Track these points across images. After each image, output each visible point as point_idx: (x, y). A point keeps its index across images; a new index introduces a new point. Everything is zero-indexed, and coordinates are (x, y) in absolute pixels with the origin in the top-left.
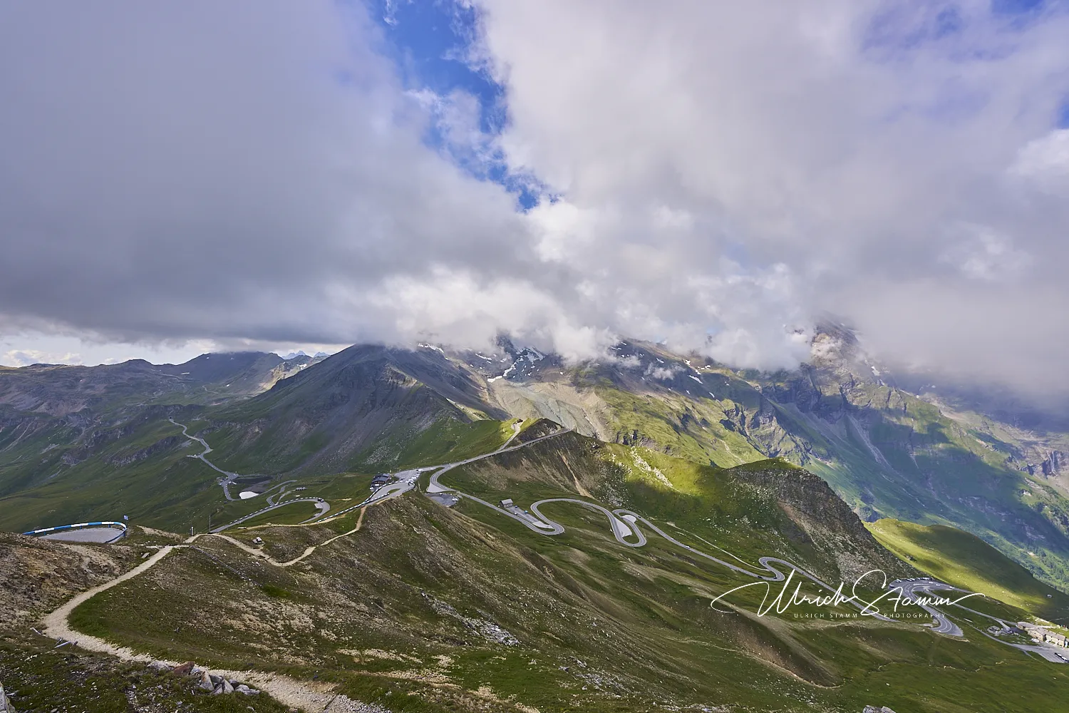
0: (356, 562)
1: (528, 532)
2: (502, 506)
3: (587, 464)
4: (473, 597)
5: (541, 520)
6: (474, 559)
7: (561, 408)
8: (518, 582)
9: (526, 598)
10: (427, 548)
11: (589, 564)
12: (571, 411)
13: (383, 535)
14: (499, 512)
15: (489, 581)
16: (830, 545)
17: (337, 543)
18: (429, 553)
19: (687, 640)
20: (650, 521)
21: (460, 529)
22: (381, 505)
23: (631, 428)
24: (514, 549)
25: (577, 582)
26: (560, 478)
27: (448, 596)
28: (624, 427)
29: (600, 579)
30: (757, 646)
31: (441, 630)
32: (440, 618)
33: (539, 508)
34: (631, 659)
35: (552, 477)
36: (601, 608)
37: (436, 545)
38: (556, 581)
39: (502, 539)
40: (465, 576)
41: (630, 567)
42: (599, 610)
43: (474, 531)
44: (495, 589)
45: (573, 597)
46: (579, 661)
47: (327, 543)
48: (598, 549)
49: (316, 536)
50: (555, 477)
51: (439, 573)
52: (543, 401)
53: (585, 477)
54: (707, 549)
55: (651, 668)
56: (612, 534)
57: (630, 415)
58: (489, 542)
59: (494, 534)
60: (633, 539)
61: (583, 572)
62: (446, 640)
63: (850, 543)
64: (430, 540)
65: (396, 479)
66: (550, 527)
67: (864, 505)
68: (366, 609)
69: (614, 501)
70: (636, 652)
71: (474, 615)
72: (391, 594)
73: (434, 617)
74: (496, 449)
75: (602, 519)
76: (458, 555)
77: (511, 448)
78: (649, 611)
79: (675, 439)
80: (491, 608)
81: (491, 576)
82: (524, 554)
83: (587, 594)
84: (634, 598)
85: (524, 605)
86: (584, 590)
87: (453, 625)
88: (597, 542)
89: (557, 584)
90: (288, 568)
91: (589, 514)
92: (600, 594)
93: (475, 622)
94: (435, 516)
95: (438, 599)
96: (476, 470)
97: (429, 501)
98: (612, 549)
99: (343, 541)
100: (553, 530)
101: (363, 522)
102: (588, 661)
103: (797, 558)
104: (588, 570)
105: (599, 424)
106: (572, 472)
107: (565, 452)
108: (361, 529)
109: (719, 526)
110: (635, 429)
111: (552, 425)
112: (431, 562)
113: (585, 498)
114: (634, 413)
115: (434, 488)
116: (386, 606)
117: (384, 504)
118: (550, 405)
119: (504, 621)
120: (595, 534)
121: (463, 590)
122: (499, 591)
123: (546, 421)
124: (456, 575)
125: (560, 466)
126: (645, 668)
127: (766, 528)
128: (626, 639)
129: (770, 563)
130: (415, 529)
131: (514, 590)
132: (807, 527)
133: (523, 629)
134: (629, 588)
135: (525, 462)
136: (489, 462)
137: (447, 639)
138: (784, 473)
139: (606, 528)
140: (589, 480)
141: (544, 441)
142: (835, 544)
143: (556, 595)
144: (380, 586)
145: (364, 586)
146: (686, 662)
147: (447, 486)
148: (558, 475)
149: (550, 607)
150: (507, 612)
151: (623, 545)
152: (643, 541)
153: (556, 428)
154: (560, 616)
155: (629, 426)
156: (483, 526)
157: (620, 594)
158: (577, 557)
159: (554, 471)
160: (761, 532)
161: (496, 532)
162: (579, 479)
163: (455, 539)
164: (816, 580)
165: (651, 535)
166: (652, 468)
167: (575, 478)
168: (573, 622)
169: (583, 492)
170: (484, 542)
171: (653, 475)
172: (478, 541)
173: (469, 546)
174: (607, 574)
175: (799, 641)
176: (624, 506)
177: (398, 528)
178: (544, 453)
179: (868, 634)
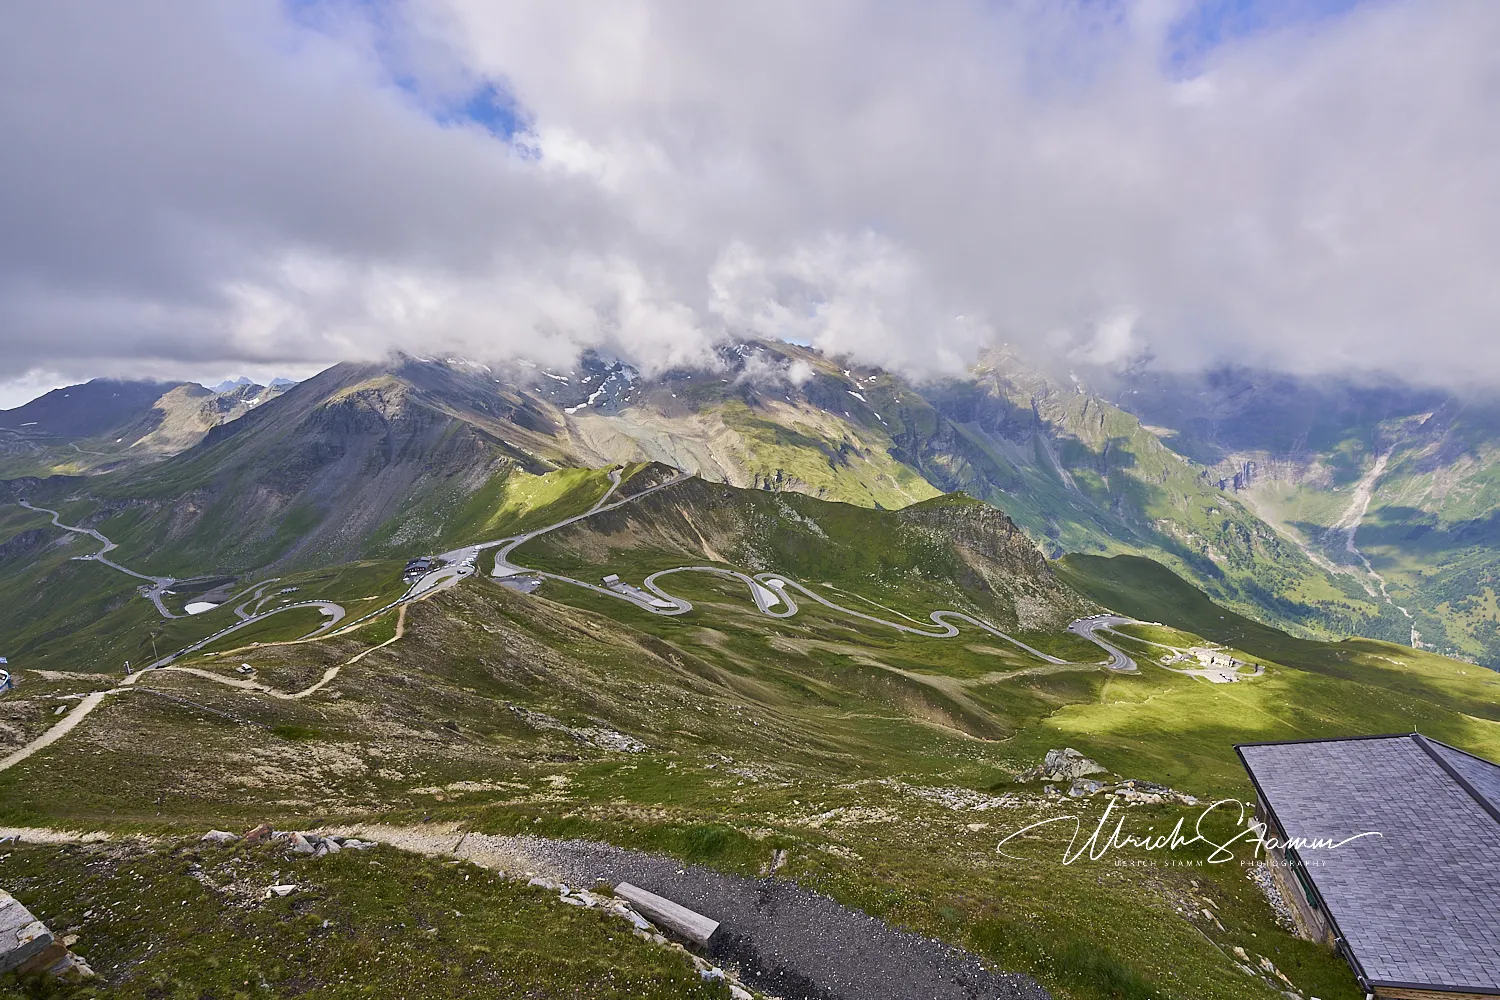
0: (406, 679)
1: (645, 614)
2: (605, 585)
3: (716, 520)
4: (579, 702)
5: (660, 598)
6: (574, 656)
7: (677, 446)
8: (637, 678)
9: (650, 694)
10: (507, 649)
11: (726, 645)
12: (692, 449)
13: (439, 640)
14: (601, 593)
15: (599, 681)
16: (1010, 589)
17: (371, 658)
18: (511, 656)
19: (848, 716)
20: (801, 584)
21: (549, 620)
22: (429, 601)
23: (774, 466)
24: (628, 637)
25: (714, 668)
26: (682, 540)
27: (545, 706)
28: (765, 467)
29: (742, 660)
30: (926, 710)
31: (543, 748)
32: (540, 733)
33: (655, 582)
34: (785, 745)
35: (671, 541)
36: (745, 693)
37: (520, 645)
38: (687, 670)
39: (609, 627)
40: (566, 678)
41: (779, 642)
42: (742, 696)
43: (570, 620)
44: (608, 689)
45: (709, 685)
46: (723, 757)
47: (355, 659)
48: (737, 624)
49: (336, 652)
50: (675, 540)
51: (529, 680)
52: (649, 436)
53: (716, 536)
54: (871, 610)
55: (808, 751)
56: (754, 606)
57: (772, 450)
58: (593, 633)
59: (599, 622)
60: (781, 607)
61: (721, 656)
62: (552, 757)
63: (1031, 585)
64: (510, 639)
65: (442, 563)
66: (673, 605)
67: (1049, 540)
68: (436, 736)
69: (755, 563)
70: (789, 737)
71: (584, 724)
72: (465, 715)
73: (530, 733)
74: (587, 509)
75: (741, 588)
76: (552, 654)
77: (610, 506)
78: (804, 689)
79: (832, 478)
80: (606, 713)
81: (601, 674)
82: (642, 642)
83: (728, 680)
84: (784, 677)
85: (648, 703)
86: (722, 676)
87: (559, 740)
88: (736, 617)
89: (689, 673)
90: (304, 700)
91: (723, 584)
92: (742, 678)
93: (587, 732)
94: (511, 607)
95: (533, 711)
96: (561, 539)
97: (499, 587)
98: (754, 623)
99: (380, 655)
100: (677, 608)
101: (406, 626)
102: (734, 756)
103: (972, 609)
104: (726, 652)
105: (730, 463)
106: (697, 531)
107: (687, 506)
108: (404, 635)
109: (885, 582)
110: (779, 468)
111: (665, 469)
112: (516, 667)
113: (717, 564)
114: (777, 447)
115: (502, 570)
116: (461, 729)
117: (433, 598)
118: (660, 442)
119: (626, 725)
120: (732, 607)
121: (565, 696)
122: (614, 691)
123: (657, 464)
124: (554, 679)
125: (681, 526)
126: (802, 752)
127: (939, 578)
128: (778, 724)
129: (942, 618)
130: (485, 627)
131: (633, 687)
132: (985, 572)
133: (649, 731)
134: (778, 667)
135: (631, 524)
136: (578, 528)
137: (554, 757)
138: (963, 510)
139: (746, 598)
140: (721, 540)
141: (657, 493)
142: (1016, 589)
143: (688, 686)
144: (448, 705)
145: (425, 709)
146: (848, 739)
147: (521, 566)
148: (678, 536)
149: (682, 701)
150: (627, 714)
151: (768, 617)
152: (793, 610)
153: (672, 474)
154: (695, 710)
155: (771, 464)
156: (579, 612)
157: (766, 675)
158: (711, 638)
159: (673, 533)
160: (933, 583)
161: (601, 618)
162: (707, 540)
163: (544, 634)
164: (992, 630)
165: (804, 601)
166: (803, 518)
167: (703, 540)
168: (712, 714)
169: (714, 557)
170: (586, 633)
171: (805, 526)
172: (577, 633)
173: (566, 641)
174: (749, 653)
175: (971, 698)
176: (768, 569)
177: (460, 629)
178: (657, 510)
179: (1043, 681)
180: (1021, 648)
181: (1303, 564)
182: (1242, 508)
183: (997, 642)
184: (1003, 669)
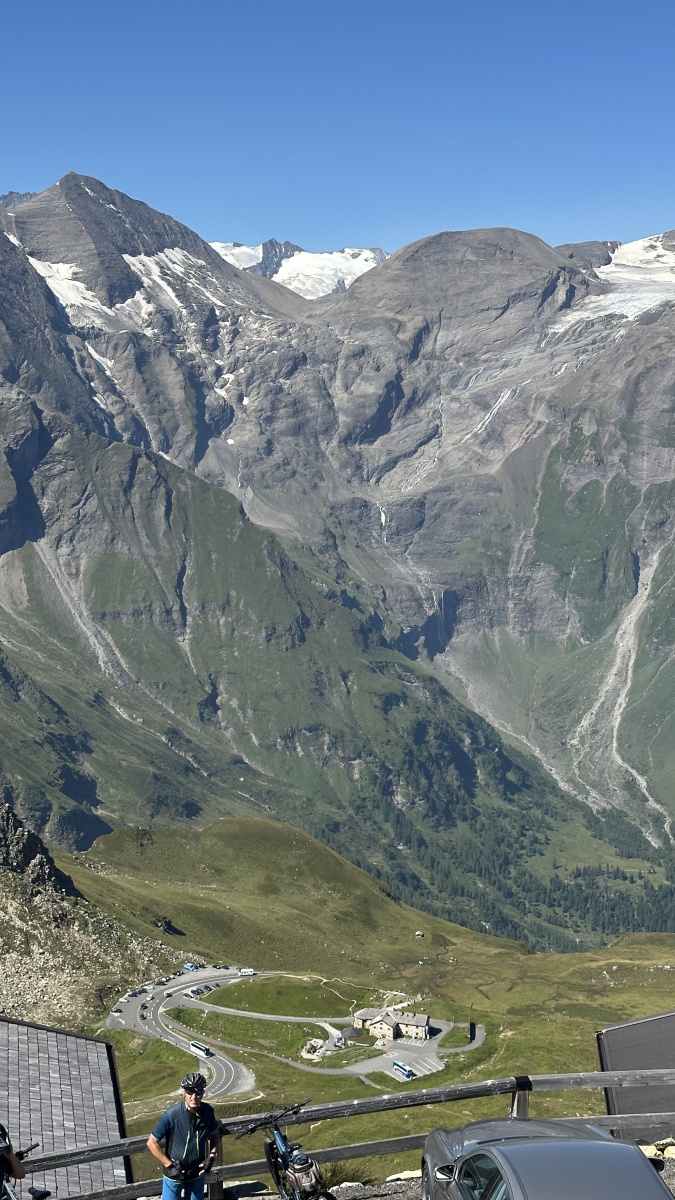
181: (550, 798)
182: (444, 693)
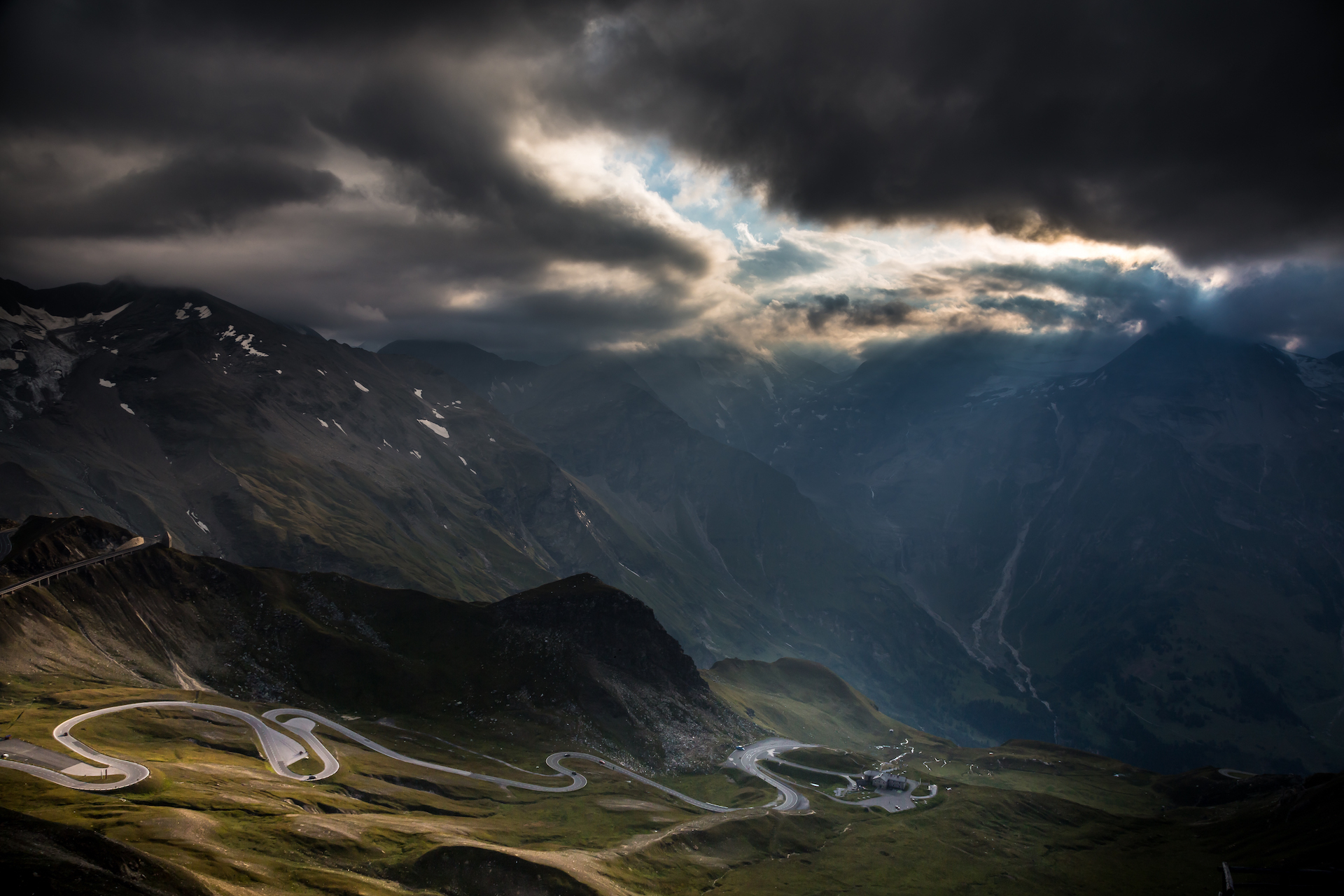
1: (60, 795)
5: (85, 761)
16: (653, 713)
20: (344, 723)
33: (79, 733)
35: (108, 656)
41: (309, 822)
48: (234, 798)
53: (194, 649)
54: (457, 759)
56: (262, 764)
60: (311, 764)
63: (681, 705)
66: (111, 773)
69: (265, 693)
75: (240, 735)
88: (232, 785)
91: (209, 730)
98: (261, 792)
103: (605, 746)
104: (217, 848)
109: (477, 712)
113: (196, 695)
120: (224, 768)
125: (129, 630)
127: (558, 702)
129: (562, 762)
132: (620, 690)
134: (309, 864)
138: (590, 602)
139: (249, 752)
140: (204, 654)
142: (660, 712)
148: (124, 650)
151: (288, 781)
152: (331, 766)
158: (188, 825)
160: (548, 711)
162: (178, 655)
164: (632, 775)
165: (350, 750)
166: (347, 615)
167: (170, 655)
169: (192, 685)
171: (350, 627)
174: (255, 845)
176: (287, 701)
179: (704, 839)
180: (672, 796)
183: (640, 792)
184: (649, 827)
